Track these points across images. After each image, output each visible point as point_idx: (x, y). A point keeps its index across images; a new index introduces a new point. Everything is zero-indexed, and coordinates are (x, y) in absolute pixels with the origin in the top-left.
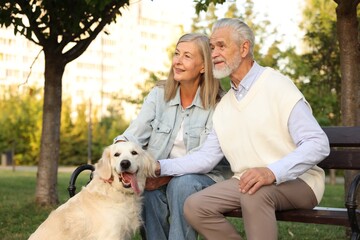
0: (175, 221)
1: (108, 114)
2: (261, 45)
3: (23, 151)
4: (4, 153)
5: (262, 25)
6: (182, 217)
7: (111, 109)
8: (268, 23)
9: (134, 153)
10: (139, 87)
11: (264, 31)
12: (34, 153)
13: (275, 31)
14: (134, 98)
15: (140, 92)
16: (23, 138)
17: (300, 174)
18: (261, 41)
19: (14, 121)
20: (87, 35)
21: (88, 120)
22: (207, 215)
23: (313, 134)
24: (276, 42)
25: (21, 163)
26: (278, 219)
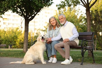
0: (53, 49)
1: (36, 35)
2: (77, 15)
3: (14, 45)
4: (9, 45)
5: (78, 10)
6: (54, 48)
7: (37, 34)
8: (79, 10)
9: (44, 36)
10: (45, 27)
11: (78, 12)
12: (17, 45)
13: (81, 12)
14: (44, 30)
15: (45, 28)
16: (14, 41)
17: (74, 40)
18: (78, 15)
19: (13, 36)
20: (33, 15)
21: (31, 36)
22: (58, 47)
23: (76, 33)
24: (82, 15)
25: (14, 48)
26: (70, 48)
